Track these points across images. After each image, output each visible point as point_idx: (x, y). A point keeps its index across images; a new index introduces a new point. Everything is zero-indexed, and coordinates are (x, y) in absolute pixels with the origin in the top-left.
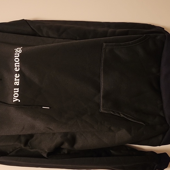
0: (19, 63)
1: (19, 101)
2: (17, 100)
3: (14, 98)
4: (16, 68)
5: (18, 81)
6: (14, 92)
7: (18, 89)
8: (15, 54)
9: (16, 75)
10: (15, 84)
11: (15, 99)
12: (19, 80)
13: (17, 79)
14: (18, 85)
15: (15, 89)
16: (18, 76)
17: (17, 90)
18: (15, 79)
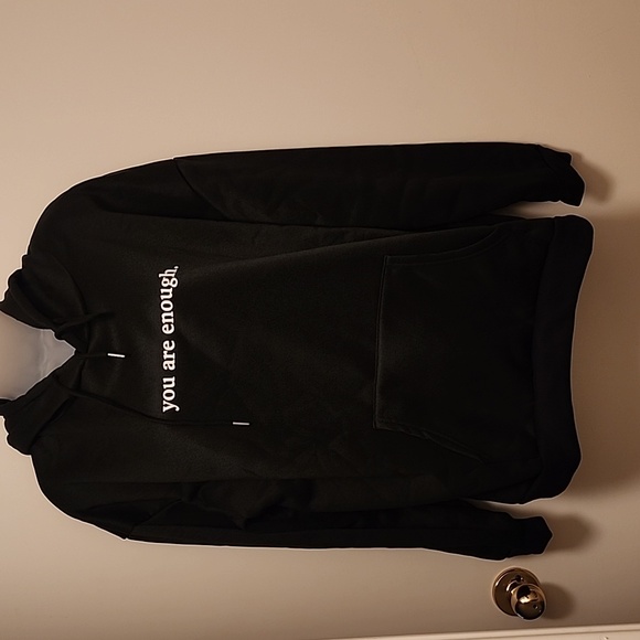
0: (171, 314)
1: (178, 409)
2: (172, 406)
3: (165, 403)
4: (167, 326)
5: (171, 359)
6: (165, 386)
7: (173, 379)
8: (163, 291)
9: (167, 342)
10: (165, 368)
11: (166, 405)
12: (173, 356)
13: (170, 353)
14: (172, 368)
15: (165, 380)
16: (171, 345)
17: (170, 383)
18: (165, 352)
